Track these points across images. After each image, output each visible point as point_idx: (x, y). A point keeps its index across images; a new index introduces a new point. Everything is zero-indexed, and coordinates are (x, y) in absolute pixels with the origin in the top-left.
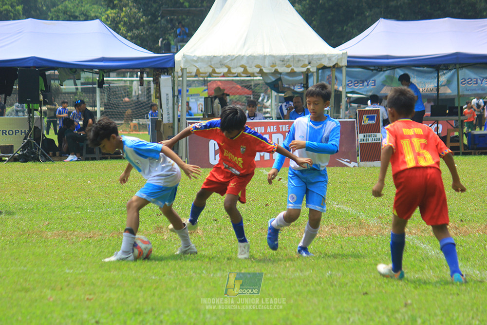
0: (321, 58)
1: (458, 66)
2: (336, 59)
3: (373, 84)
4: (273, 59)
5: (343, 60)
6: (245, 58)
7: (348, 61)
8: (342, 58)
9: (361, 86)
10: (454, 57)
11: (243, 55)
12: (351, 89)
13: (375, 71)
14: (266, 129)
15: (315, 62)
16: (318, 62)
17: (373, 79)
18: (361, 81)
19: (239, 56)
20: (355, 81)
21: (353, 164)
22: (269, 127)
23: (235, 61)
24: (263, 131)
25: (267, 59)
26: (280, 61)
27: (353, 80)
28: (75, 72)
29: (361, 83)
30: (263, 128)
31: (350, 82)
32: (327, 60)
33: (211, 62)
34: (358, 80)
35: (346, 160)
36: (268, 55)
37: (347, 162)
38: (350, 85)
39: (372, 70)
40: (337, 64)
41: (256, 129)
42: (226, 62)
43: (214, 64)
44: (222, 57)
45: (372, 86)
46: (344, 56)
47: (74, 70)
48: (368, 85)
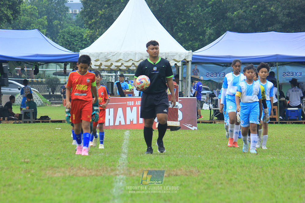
0: (174, 56)
1: (277, 64)
2: (184, 56)
3: (223, 75)
4: (142, 55)
5: (189, 57)
6: (122, 54)
7: (193, 58)
8: (188, 56)
9: (215, 76)
10: (275, 57)
11: (121, 52)
12: (208, 78)
13: (225, 67)
14: (135, 103)
15: (170, 58)
16: (172, 58)
17: (223, 72)
18: (215, 73)
19: (118, 53)
20: (211, 73)
21: (194, 128)
22: (137, 102)
23: (115, 56)
24: (133, 104)
25: (137, 55)
26: (146, 57)
27: (210, 72)
28: (20, 64)
29: (215, 75)
30: (133, 102)
31: (208, 74)
32: (178, 56)
33: (99, 57)
34: (213, 72)
35: (189, 125)
36: (138, 52)
37: (190, 126)
38: (207, 75)
39: (223, 66)
40: (185, 59)
41: (128, 103)
42: (109, 57)
43: (101, 58)
44: (106, 54)
45: (223, 76)
46: (190, 54)
47: (19, 63)
48: (220, 76)
